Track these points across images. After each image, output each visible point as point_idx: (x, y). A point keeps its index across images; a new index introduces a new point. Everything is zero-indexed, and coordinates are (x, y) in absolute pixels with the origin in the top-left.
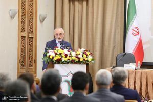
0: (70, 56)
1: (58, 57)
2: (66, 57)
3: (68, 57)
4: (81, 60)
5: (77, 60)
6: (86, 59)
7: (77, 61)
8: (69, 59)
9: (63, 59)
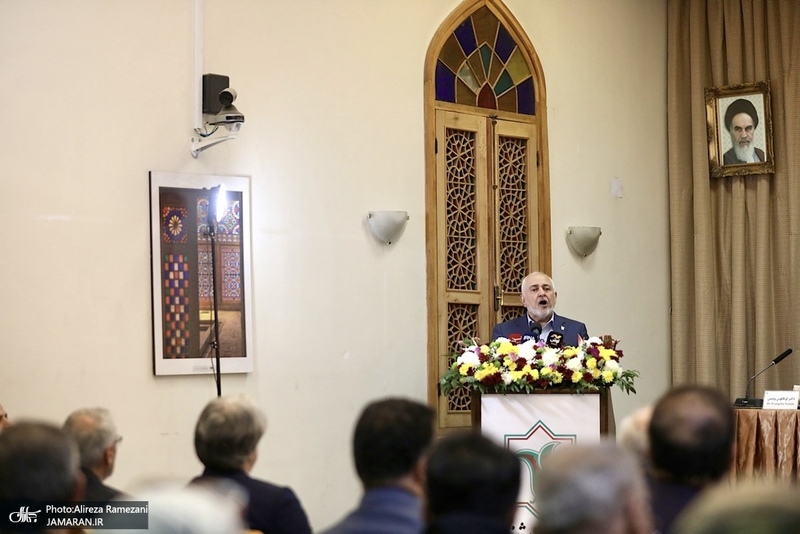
0: (533, 366)
1: (490, 369)
2: (519, 368)
3: (527, 369)
4: (577, 377)
5: (559, 377)
6: (596, 374)
7: (560, 380)
8: (529, 377)
9: (509, 377)
